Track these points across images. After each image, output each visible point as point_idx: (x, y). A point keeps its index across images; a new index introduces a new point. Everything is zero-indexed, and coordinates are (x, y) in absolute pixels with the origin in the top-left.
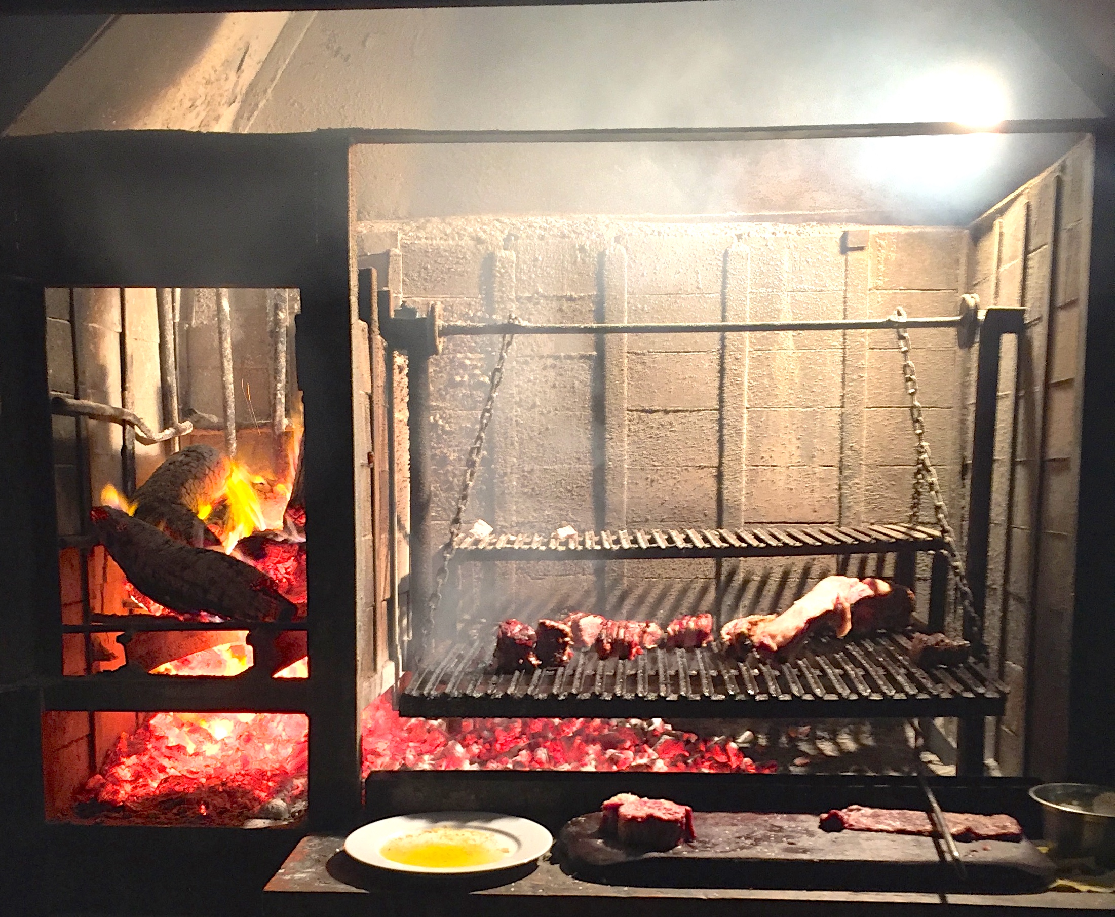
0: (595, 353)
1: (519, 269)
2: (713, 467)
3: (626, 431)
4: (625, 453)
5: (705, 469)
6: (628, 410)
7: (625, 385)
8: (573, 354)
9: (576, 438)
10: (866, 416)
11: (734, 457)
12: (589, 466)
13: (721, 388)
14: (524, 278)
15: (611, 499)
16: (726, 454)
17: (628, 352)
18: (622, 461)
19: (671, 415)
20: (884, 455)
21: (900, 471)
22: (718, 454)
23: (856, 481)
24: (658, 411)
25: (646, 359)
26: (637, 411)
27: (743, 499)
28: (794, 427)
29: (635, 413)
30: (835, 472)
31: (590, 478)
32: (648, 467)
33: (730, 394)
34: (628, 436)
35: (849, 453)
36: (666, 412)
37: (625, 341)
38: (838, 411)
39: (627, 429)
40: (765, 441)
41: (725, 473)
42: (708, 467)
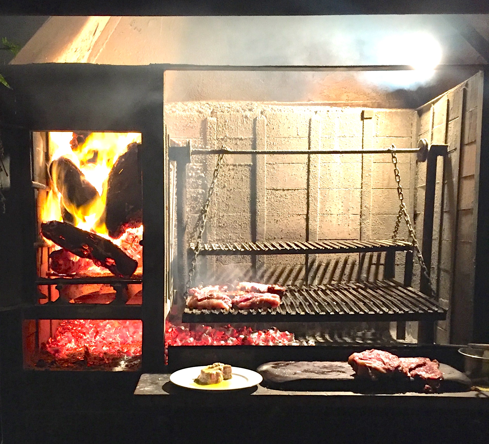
0: (252, 164)
1: (218, 126)
2: (304, 215)
3: (266, 198)
4: (265, 208)
5: (301, 215)
6: (266, 189)
7: (265, 178)
8: (242, 164)
9: (243, 202)
10: (372, 193)
11: (313, 210)
12: (249, 214)
13: (308, 179)
14: (220, 129)
15: (259, 229)
16: (310, 209)
17: (267, 163)
18: (264, 212)
19: (286, 192)
20: (379, 210)
21: (387, 217)
22: (306, 209)
23: (368, 221)
24: (280, 190)
25: (275, 166)
26: (270, 189)
27: (318, 229)
28: (340, 197)
29: (269, 190)
30: (359, 217)
31: (249, 219)
32: (275, 214)
33: (312, 182)
34: (267, 200)
35: (365, 208)
36: (284, 190)
37: (265, 158)
38: (360, 190)
39: (266, 197)
40: (327, 203)
41: (310, 218)
42: (302, 215)
